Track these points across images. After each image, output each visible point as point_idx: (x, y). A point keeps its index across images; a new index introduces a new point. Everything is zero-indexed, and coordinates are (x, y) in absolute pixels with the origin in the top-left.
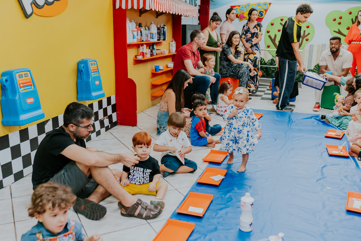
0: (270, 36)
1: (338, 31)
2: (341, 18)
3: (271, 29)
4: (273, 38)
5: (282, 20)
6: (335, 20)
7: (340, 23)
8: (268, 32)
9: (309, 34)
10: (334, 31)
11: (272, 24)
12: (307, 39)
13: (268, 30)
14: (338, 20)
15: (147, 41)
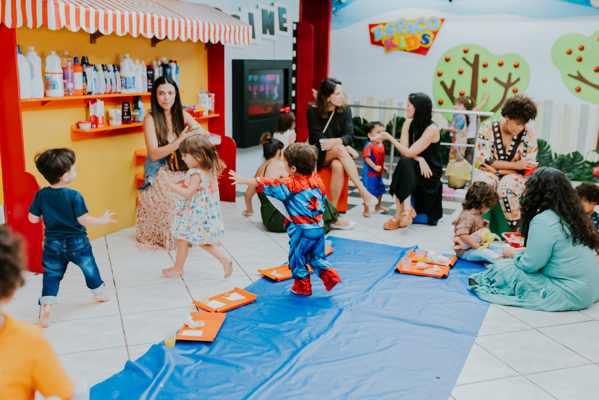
0: (442, 83)
1: (576, 75)
2: (582, 49)
3: (446, 68)
4: (449, 86)
5: (466, 52)
6: (570, 53)
7: (580, 60)
8: (440, 75)
9: (518, 80)
10: (569, 75)
11: (447, 60)
12: (515, 90)
13: (440, 70)
14: (577, 53)
15: (110, 93)
